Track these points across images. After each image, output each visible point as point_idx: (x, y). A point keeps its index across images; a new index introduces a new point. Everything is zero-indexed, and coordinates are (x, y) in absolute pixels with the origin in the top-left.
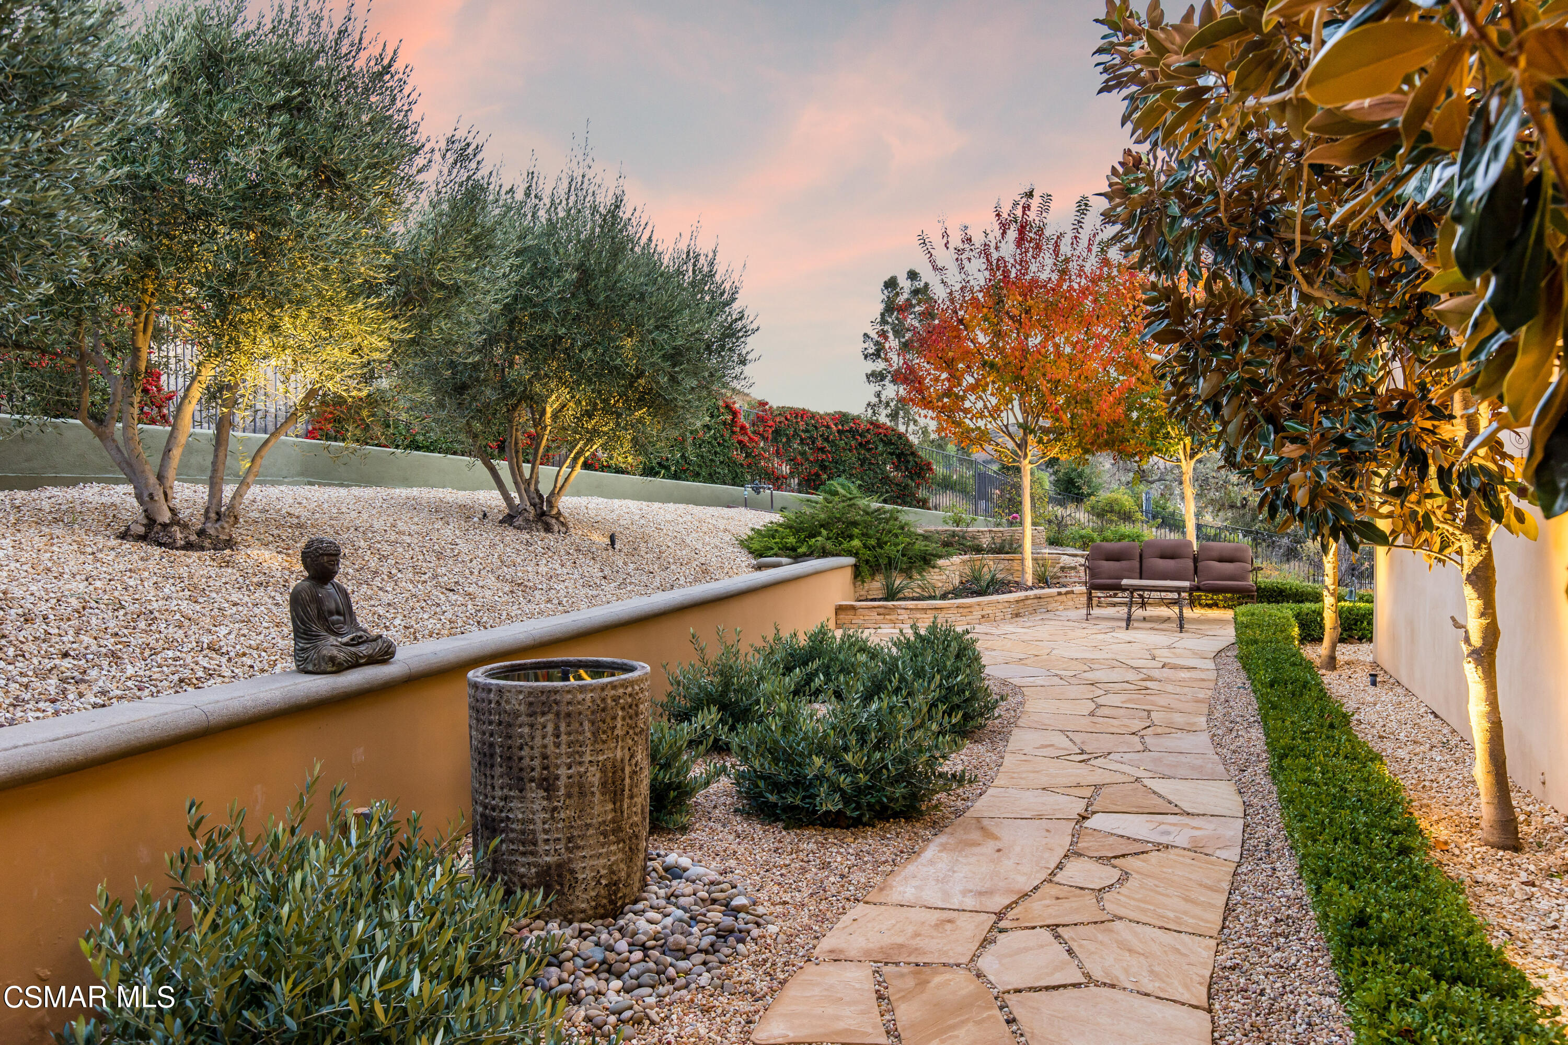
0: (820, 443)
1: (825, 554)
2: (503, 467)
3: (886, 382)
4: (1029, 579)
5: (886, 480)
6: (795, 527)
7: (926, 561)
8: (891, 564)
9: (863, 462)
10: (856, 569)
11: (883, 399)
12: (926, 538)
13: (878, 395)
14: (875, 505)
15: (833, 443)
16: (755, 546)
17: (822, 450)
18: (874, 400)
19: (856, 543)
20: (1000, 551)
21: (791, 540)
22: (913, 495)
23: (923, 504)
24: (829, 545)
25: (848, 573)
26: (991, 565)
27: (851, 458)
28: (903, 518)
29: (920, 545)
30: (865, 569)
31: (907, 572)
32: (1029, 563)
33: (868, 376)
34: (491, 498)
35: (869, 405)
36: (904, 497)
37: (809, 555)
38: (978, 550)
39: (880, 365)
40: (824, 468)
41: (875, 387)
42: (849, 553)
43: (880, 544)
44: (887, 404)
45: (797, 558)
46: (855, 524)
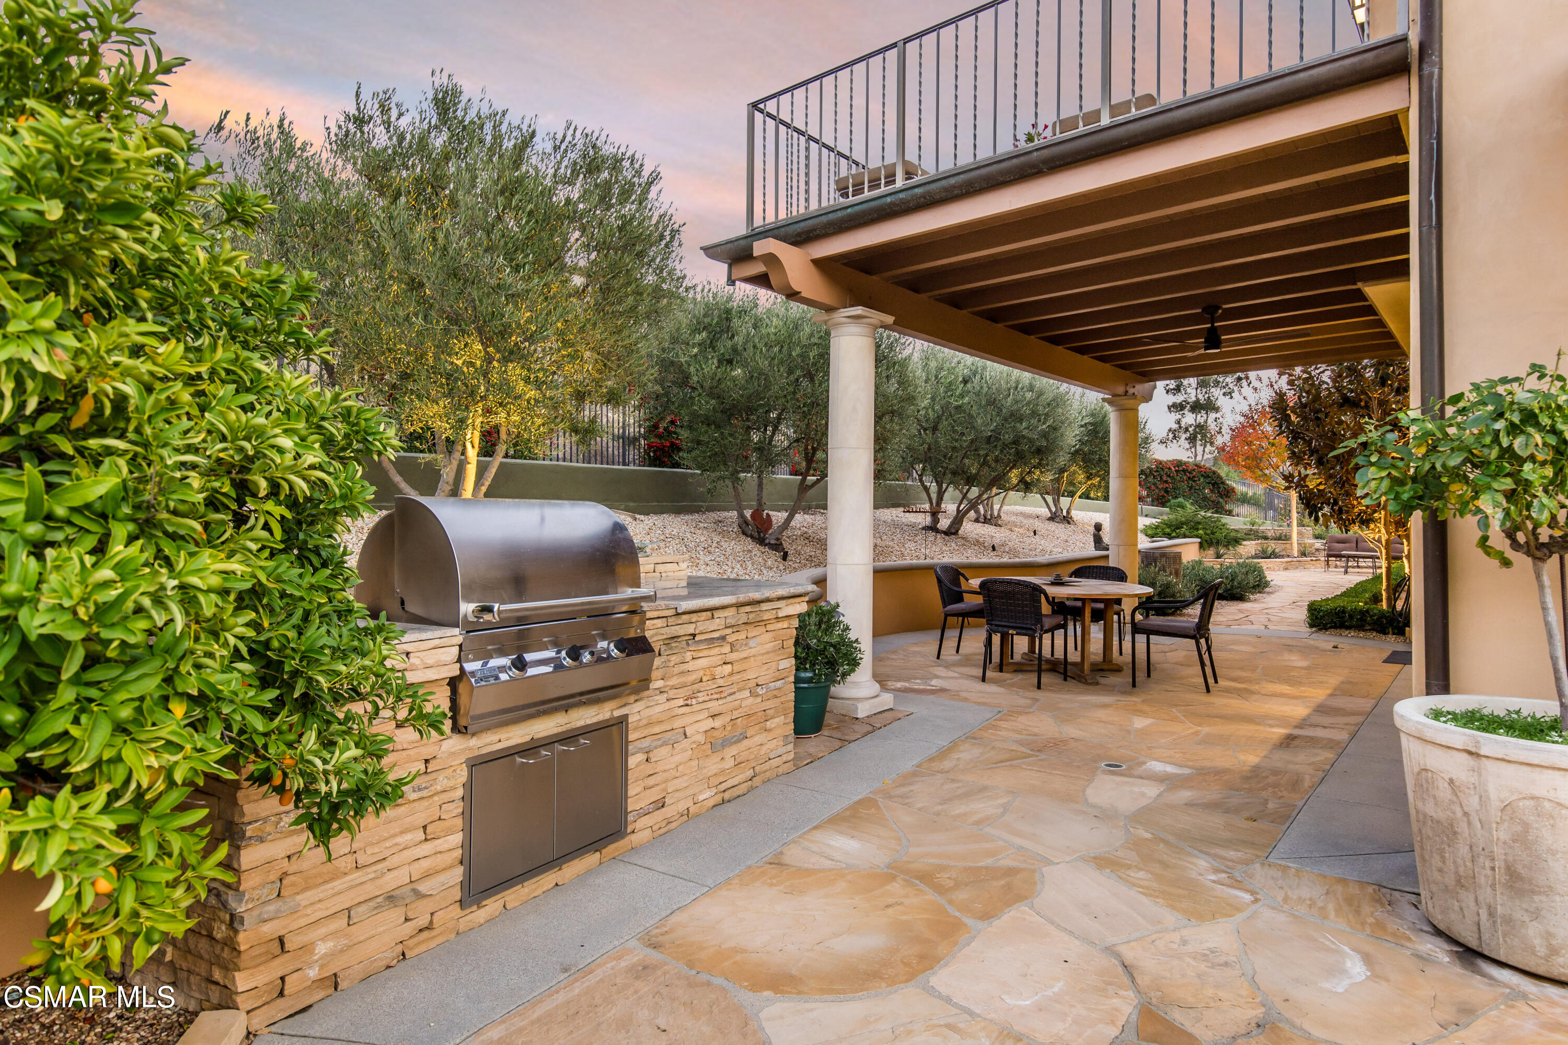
0: (1165, 478)
1: (1185, 536)
2: (1049, 499)
3: (1186, 411)
4: (1296, 554)
5: (1205, 498)
6: (1168, 525)
7: (1236, 541)
8: (1218, 543)
9: (1191, 488)
10: (1201, 544)
11: (1183, 425)
12: (1236, 531)
13: (1178, 422)
14: (1209, 514)
15: (1173, 478)
16: (1150, 532)
17: (1166, 482)
18: (1175, 426)
19: (1201, 532)
20: (1279, 539)
21: (1168, 530)
22: (1222, 507)
23: (1230, 513)
24: (1187, 533)
25: (1197, 546)
26: (1272, 545)
27: (1184, 485)
28: (1224, 521)
29: (1233, 534)
30: (1205, 544)
31: (1226, 546)
32: (1295, 545)
33: (1169, 408)
34: (1045, 512)
35: (1170, 430)
36: (1219, 509)
37: (1177, 537)
38: (1266, 538)
39: (1179, 398)
40: (1166, 491)
41: (1175, 416)
42: (1197, 537)
43: (1213, 533)
44: (1187, 430)
45: (1171, 538)
46: (1199, 523)
